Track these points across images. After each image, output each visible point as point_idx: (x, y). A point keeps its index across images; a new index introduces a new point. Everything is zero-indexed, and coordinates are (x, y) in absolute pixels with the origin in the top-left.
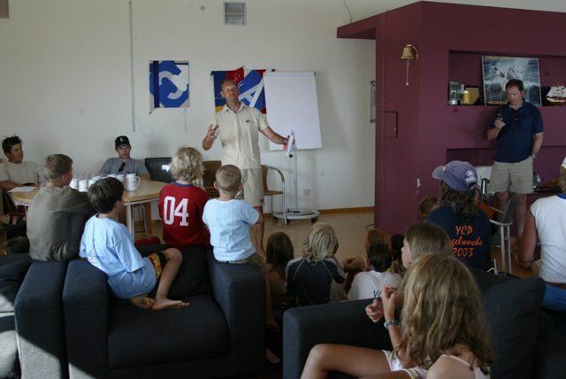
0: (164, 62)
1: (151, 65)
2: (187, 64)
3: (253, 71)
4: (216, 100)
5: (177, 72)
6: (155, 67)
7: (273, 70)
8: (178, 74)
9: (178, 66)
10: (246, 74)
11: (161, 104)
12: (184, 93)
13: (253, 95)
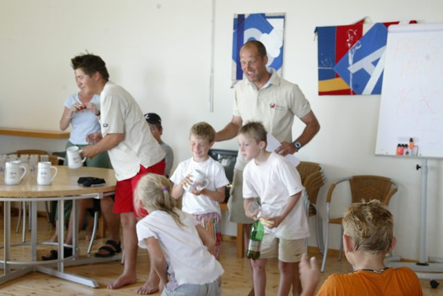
0: (252, 16)
1: (235, 19)
2: (283, 17)
3: (378, 26)
4: (320, 71)
5: (267, 29)
6: (241, 23)
7: (413, 22)
8: (268, 33)
9: (270, 21)
10: (366, 29)
11: (244, 76)
12: (275, 59)
13: (375, 63)
